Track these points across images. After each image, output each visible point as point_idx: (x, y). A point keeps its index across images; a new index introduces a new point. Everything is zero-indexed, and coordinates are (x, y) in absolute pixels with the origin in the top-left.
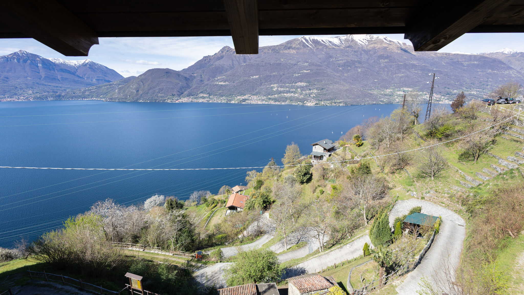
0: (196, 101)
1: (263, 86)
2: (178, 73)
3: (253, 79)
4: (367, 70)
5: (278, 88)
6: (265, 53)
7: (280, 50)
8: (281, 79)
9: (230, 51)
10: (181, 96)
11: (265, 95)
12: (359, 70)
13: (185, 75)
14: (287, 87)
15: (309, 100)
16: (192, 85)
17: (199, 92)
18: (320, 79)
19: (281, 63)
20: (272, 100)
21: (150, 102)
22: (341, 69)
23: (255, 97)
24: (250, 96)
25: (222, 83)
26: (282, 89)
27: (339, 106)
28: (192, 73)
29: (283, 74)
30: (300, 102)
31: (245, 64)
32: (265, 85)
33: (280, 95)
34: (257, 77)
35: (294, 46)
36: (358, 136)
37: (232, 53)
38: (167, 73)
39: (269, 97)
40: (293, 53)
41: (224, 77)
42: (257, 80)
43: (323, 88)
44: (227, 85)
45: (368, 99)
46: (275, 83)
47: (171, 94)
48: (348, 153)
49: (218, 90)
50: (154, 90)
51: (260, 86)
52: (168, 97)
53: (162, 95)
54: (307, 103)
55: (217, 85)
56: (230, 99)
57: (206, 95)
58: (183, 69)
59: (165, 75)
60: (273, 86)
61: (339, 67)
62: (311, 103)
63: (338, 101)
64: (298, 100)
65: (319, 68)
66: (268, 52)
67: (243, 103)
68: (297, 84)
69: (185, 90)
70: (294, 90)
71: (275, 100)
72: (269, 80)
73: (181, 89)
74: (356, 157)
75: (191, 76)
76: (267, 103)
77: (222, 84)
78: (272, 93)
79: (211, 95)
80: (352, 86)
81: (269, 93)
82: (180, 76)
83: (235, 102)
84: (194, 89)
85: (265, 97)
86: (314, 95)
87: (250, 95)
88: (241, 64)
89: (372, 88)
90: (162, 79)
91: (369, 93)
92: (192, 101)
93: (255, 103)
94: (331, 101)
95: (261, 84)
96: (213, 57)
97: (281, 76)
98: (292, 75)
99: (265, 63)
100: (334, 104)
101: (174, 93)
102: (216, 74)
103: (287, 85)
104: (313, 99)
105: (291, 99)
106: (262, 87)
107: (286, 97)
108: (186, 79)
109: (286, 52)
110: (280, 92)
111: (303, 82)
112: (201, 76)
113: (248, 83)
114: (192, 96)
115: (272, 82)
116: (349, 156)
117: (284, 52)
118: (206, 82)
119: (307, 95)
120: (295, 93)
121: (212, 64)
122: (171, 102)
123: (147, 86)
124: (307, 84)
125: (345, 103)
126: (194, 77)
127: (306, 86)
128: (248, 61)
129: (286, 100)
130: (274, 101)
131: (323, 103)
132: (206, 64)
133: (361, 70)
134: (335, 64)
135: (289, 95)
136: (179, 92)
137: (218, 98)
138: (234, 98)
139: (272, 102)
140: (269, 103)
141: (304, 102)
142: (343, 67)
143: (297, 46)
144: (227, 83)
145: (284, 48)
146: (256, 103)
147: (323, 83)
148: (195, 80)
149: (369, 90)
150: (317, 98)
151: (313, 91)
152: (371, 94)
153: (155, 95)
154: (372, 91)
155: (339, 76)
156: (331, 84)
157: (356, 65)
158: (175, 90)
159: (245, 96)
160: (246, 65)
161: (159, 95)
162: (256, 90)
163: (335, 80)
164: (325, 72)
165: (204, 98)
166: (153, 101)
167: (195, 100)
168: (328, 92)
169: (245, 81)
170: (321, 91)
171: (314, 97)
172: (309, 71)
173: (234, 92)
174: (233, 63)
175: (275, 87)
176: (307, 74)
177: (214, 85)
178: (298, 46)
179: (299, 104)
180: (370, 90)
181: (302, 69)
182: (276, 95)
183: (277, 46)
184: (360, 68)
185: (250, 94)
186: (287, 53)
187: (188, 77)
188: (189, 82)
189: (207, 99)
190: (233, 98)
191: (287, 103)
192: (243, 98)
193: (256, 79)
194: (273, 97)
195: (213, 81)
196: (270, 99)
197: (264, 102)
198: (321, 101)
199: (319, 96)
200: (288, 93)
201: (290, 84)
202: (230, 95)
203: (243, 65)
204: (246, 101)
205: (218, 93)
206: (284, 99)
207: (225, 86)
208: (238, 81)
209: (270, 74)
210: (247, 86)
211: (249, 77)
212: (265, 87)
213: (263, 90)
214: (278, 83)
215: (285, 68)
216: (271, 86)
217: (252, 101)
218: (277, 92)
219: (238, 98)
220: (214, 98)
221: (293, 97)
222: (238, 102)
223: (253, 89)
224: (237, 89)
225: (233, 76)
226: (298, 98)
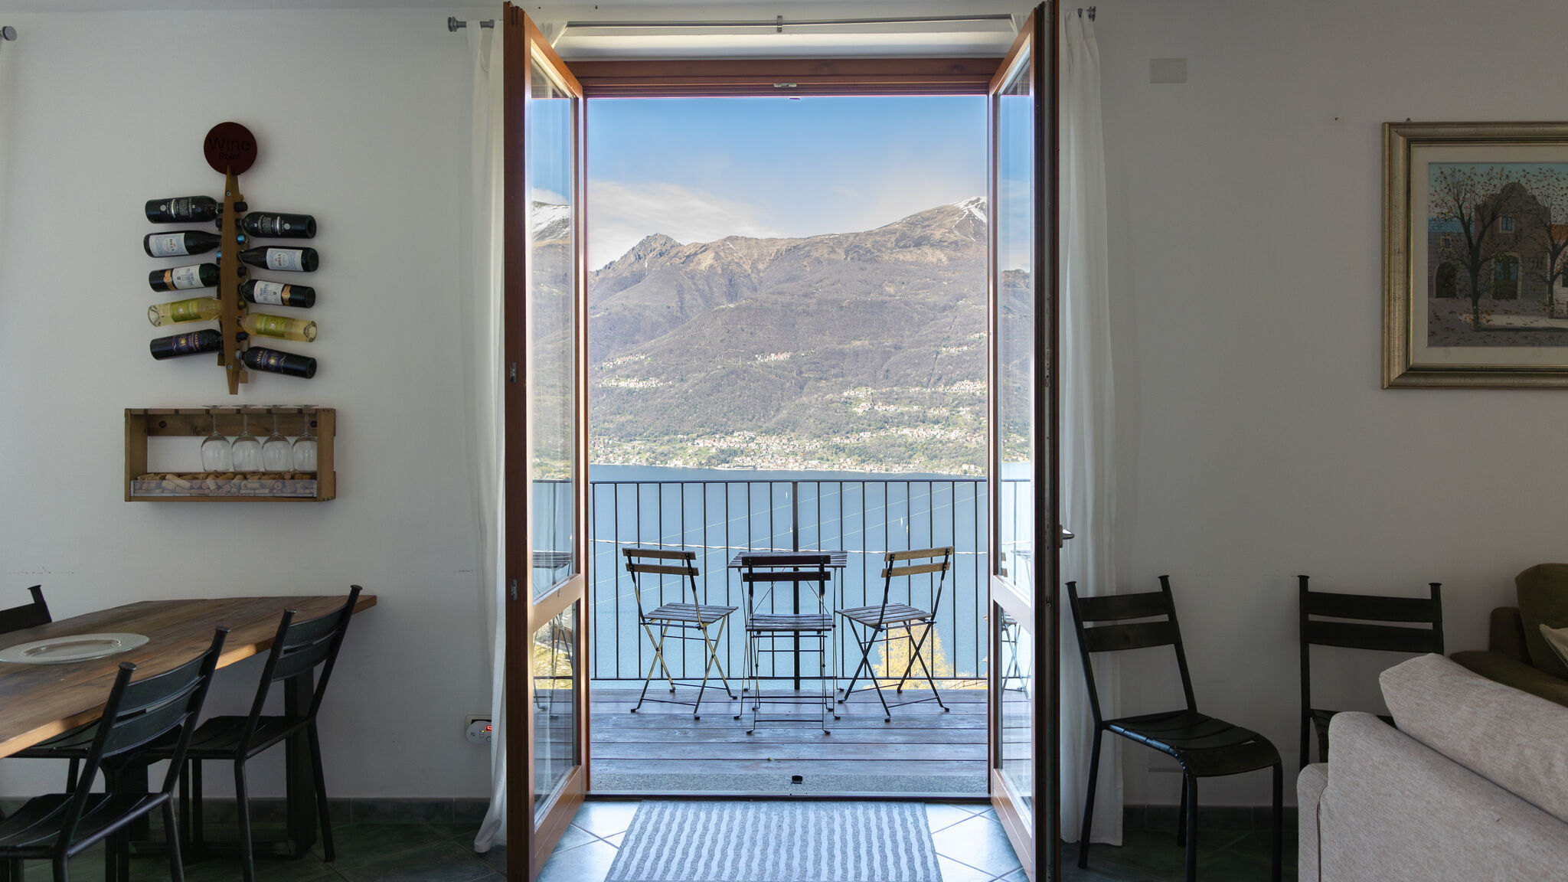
1: (811, 393)
3: (764, 365)
5: (874, 402)
6: (820, 262)
7: (879, 251)
8: (885, 367)
9: (672, 254)
11: (818, 432)
14: (912, 401)
19: (884, 303)
20: (849, 456)
23: (774, 443)
24: (752, 439)
25: (632, 384)
26: (892, 408)
29: (897, 348)
30: (972, 462)
31: (732, 306)
32: (817, 389)
33: (882, 433)
34: (783, 357)
35: (937, 235)
37: (677, 261)
39: (837, 440)
40: (934, 260)
41: (643, 357)
42: (784, 369)
44: (655, 393)
46: (860, 385)
49: (612, 413)
51: (796, 394)
55: (609, 391)
56: (665, 448)
60: (852, 393)
66: (833, 256)
67: (719, 468)
68: (955, 388)
70: (945, 412)
71: (864, 454)
72: (833, 371)
76: (825, 467)
77: (632, 386)
78: (847, 424)
81: (835, 424)
83: (686, 463)
85: (816, 444)
87: (752, 434)
88: (718, 304)
93: (773, 467)
95: (802, 388)
96: (601, 276)
97: (886, 355)
98: (933, 349)
99: (819, 303)
102: (609, 347)
103: (912, 390)
105: (932, 451)
107: (910, 440)
109: (908, 256)
110: (885, 422)
111: (981, 379)
113: (743, 384)
115: (850, 378)
117: (896, 260)
120: (947, 423)
128: (747, 293)
129: (910, 457)
130: (856, 457)
135: (920, 434)
137: (613, 446)
138: (684, 444)
139: (849, 465)
140: (836, 468)
143: (952, 236)
144: (653, 383)
145: (897, 241)
146: (776, 468)
159: (728, 438)
160: (737, 308)
162: (778, 410)
169: (732, 373)
173: (682, 420)
174: (682, 300)
175: (862, 400)
177: (598, 392)
178: (957, 235)
179: (966, 472)
181: (977, 325)
182: (868, 434)
183: (869, 234)
185: (752, 430)
186: (912, 263)
190: (678, 446)
191: (916, 465)
192: (723, 445)
193: (779, 366)
194: (851, 441)
196: (839, 449)
197: (813, 464)
200: (916, 427)
201: (927, 387)
202: (667, 434)
203: (723, 310)
204: (736, 459)
205: (611, 426)
206: (903, 449)
207: (644, 394)
208: (703, 374)
209: (841, 347)
210: (739, 393)
211: (748, 359)
212: (817, 400)
213: (808, 412)
214: (873, 382)
215: (903, 323)
216: (845, 394)
217: (760, 461)
218: (869, 420)
219: (701, 445)
220: (597, 448)
221: (941, 442)
222: (701, 464)
223: (764, 408)
224: (695, 406)
225: (681, 355)
226: (961, 446)
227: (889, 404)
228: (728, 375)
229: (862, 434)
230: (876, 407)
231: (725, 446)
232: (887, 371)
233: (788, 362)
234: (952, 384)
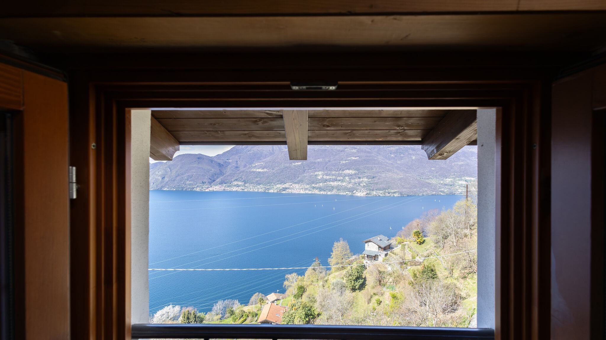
0: (230, 189)
2: (211, 159)
3: (294, 166)
4: (422, 157)
5: (323, 175)
10: (212, 184)
11: (308, 183)
12: (414, 158)
13: (219, 161)
14: (333, 175)
15: (359, 189)
16: (226, 172)
17: (233, 180)
18: (371, 166)
19: (326, 149)
20: (317, 189)
21: (176, 190)
22: (393, 156)
23: (297, 186)
24: (291, 185)
25: (260, 170)
26: (328, 177)
27: (394, 196)
28: (227, 159)
29: (329, 161)
30: (349, 191)
32: (308, 172)
33: (325, 184)
34: (299, 163)
36: (418, 232)
38: (199, 158)
39: (313, 185)
41: (263, 163)
42: (300, 167)
43: (374, 176)
44: (266, 173)
45: (426, 189)
46: (320, 171)
47: (202, 182)
48: (408, 252)
49: (254, 178)
50: (182, 177)
51: (303, 173)
52: (198, 184)
53: (191, 182)
54: (357, 192)
55: (254, 172)
56: (268, 187)
57: (241, 183)
58: (217, 155)
59: (196, 161)
60: (317, 173)
61: (391, 153)
62: (361, 193)
63: (393, 191)
64: (346, 189)
65: (368, 155)
67: (283, 192)
69: (218, 178)
70: (342, 178)
71: (320, 189)
72: (312, 167)
73: (213, 176)
74: (418, 257)
75: (226, 162)
76: (310, 192)
77: (260, 171)
78: (316, 181)
79: (247, 183)
80: (407, 175)
81: (313, 181)
82: (213, 162)
83: (274, 191)
84: (228, 176)
85: (308, 186)
86: (365, 184)
88: (283, 150)
89: (430, 177)
90: (192, 165)
91: (426, 183)
92: (224, 190)
93: (297, 192)
94: (384, 191)
95: (304, 172)
97: (326, 163)
98: (339, 162)
100: (387, 195)
101: (204, 181)
102: (254, 160)
103: (333, 172)
104: (363, 188)
105: (338, 188)
106: (305, 175)
107: (333, 185)
108: (220, 165)
110: (326, 181)
111: (351, 170)
112: (237, 162)
113: (289, 170)
114: (225, 183)
115: (317, 169)
116: (409, 256)
118: (242, 169)
119: (356, 184)
120: (342, 181)
121: (249, 149)
122: (201, 190)
123: (174, 172)
124: (357, 172)
125: (400, 193)
126: (229, 163)
127: (355, 174)
129: (333, 190)
130: (318, 190)
131: (375, 193)
132: (243, 149)
133: (415, 157)
134: (386, 150)
135: (335, 184)
136: (210, 179)
137: (255, 186)
138: (273, 186)
139: (317, 192)
140: (313, 193)
141: (353, 192)
142: (396, 155)
144: (265, 170)
146: (298, 193)
147: (374, 170)
148: (230, 166)
149: (426, 179)
150: (368, 187)
151: (363, 180)
152: (430, 184)
153: (183, 182)
154: (430, 180)
155: (392, 164)
156: (383, 172)
157: (409, 152)
158: (206, 177)
159: (285, 185)
161: (188, 182)
162: (298, 177)
163: (388, 168)
164: (375, 159)
165: (238, 186)
166: (180, 190)
167: (228, 188)
168: (380, 181)
170: (373, 180)
171: (364, 186)
172: (358, 158)
173: (273, 180)
174: (273, 148)
175: (320, 175)
176: (355, 161)
177: (251, 172)
179: (347, 194)
180: (428, 179)
181: (350, 156)
182: (322, 184)
184: (414, 156)
185: (291, 182)
187: (222, 163)
188: (223, 168)
189: (242, 188)
190: (272, 187)
191: (334, 192)
192: (284, 186)
193: (298, 166)
194: (317, 185)
195: (249, 168)
196: (314, 188)
197: (307, 192)
198: (373, 190)
199: (370, 185)
200: (334, 182)
201: (337, 172)
202: (269, 183)
203: (284, 151)
204: (287, 190)
205: (254, 181)
206: (331, 188)
207: (263, 173)
208: (279, 168)
209: (315, 161)
210: (288, 173)
211: (290, 164)
212: (308, 175)
213: (306, 178)
214: (323, 170)
215: (331, 155)
216: (316, 173)
217: (293, 191)
218: (322, 180)
219: (278, 186)
220: (250, 187)
221: (341, 186)
222: (278, 191)
223: (295, 177)
224: (276, 176)
225: (273, 163)
226: (346, 187)
227: (327, 176)
228: (285, 168)
229: (320, 184)
230: (324, 177)
231: (284, 187)
232: (327, 167)
233: (301, 165)
234: (344, 171)
